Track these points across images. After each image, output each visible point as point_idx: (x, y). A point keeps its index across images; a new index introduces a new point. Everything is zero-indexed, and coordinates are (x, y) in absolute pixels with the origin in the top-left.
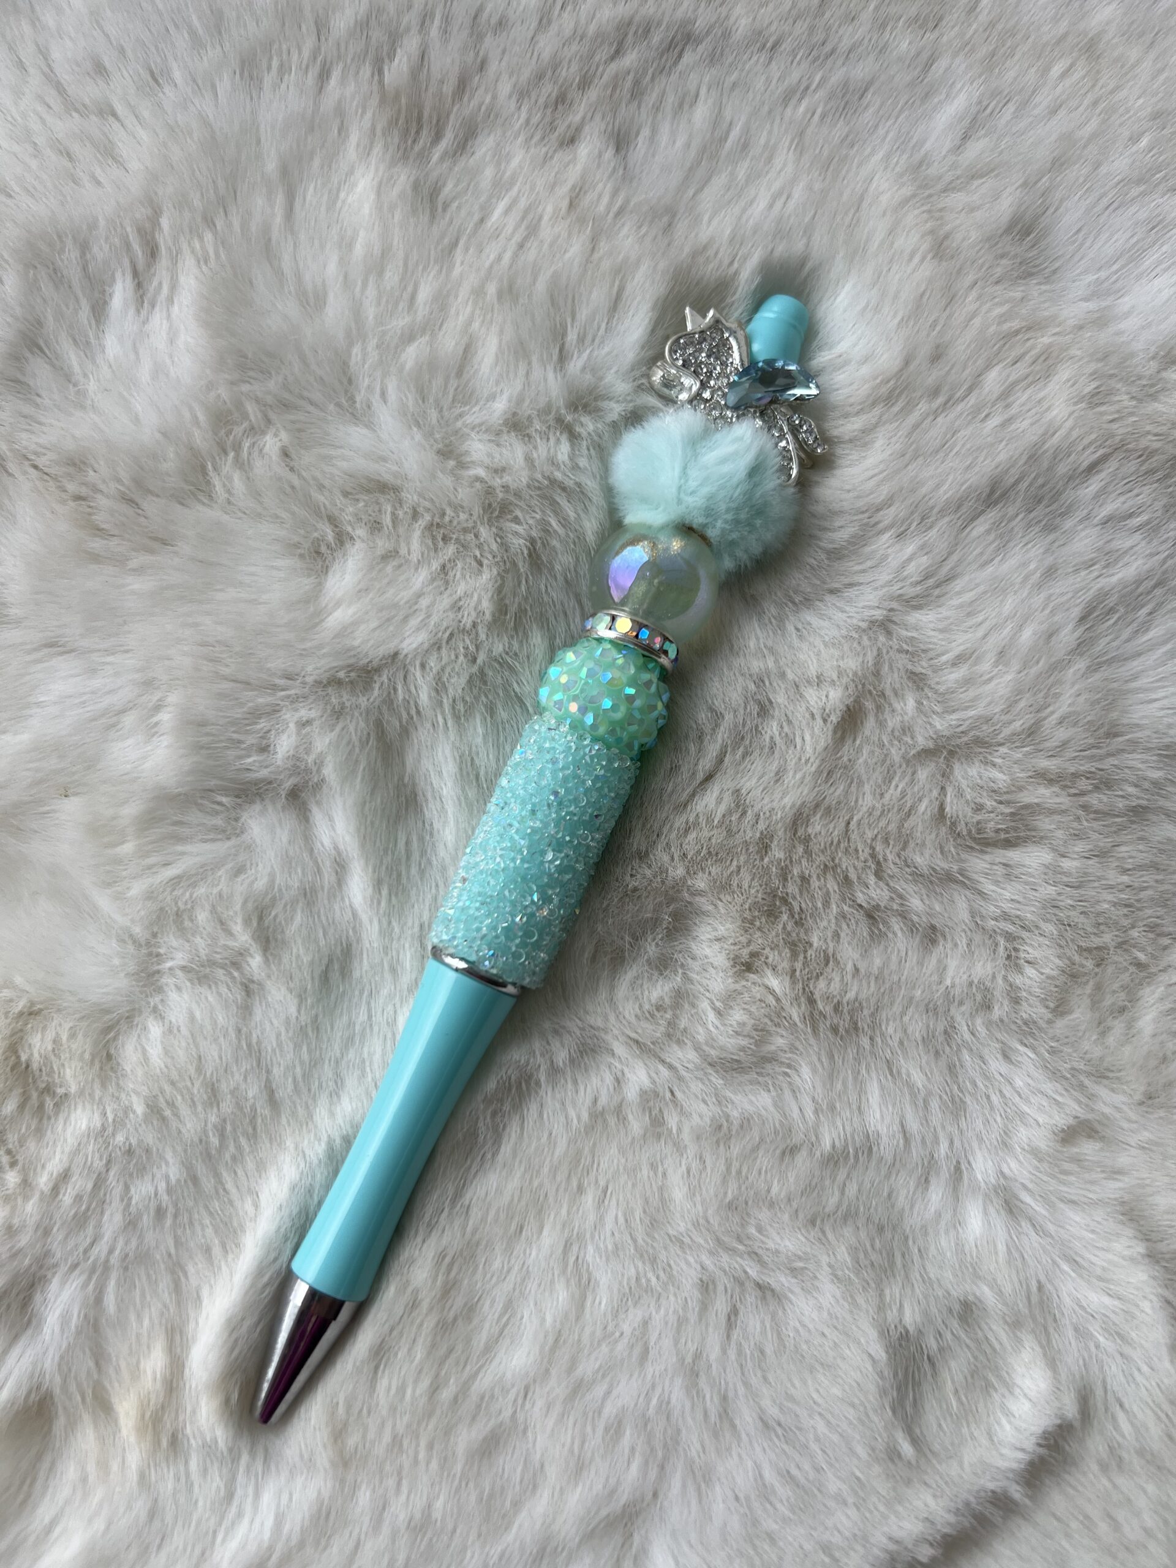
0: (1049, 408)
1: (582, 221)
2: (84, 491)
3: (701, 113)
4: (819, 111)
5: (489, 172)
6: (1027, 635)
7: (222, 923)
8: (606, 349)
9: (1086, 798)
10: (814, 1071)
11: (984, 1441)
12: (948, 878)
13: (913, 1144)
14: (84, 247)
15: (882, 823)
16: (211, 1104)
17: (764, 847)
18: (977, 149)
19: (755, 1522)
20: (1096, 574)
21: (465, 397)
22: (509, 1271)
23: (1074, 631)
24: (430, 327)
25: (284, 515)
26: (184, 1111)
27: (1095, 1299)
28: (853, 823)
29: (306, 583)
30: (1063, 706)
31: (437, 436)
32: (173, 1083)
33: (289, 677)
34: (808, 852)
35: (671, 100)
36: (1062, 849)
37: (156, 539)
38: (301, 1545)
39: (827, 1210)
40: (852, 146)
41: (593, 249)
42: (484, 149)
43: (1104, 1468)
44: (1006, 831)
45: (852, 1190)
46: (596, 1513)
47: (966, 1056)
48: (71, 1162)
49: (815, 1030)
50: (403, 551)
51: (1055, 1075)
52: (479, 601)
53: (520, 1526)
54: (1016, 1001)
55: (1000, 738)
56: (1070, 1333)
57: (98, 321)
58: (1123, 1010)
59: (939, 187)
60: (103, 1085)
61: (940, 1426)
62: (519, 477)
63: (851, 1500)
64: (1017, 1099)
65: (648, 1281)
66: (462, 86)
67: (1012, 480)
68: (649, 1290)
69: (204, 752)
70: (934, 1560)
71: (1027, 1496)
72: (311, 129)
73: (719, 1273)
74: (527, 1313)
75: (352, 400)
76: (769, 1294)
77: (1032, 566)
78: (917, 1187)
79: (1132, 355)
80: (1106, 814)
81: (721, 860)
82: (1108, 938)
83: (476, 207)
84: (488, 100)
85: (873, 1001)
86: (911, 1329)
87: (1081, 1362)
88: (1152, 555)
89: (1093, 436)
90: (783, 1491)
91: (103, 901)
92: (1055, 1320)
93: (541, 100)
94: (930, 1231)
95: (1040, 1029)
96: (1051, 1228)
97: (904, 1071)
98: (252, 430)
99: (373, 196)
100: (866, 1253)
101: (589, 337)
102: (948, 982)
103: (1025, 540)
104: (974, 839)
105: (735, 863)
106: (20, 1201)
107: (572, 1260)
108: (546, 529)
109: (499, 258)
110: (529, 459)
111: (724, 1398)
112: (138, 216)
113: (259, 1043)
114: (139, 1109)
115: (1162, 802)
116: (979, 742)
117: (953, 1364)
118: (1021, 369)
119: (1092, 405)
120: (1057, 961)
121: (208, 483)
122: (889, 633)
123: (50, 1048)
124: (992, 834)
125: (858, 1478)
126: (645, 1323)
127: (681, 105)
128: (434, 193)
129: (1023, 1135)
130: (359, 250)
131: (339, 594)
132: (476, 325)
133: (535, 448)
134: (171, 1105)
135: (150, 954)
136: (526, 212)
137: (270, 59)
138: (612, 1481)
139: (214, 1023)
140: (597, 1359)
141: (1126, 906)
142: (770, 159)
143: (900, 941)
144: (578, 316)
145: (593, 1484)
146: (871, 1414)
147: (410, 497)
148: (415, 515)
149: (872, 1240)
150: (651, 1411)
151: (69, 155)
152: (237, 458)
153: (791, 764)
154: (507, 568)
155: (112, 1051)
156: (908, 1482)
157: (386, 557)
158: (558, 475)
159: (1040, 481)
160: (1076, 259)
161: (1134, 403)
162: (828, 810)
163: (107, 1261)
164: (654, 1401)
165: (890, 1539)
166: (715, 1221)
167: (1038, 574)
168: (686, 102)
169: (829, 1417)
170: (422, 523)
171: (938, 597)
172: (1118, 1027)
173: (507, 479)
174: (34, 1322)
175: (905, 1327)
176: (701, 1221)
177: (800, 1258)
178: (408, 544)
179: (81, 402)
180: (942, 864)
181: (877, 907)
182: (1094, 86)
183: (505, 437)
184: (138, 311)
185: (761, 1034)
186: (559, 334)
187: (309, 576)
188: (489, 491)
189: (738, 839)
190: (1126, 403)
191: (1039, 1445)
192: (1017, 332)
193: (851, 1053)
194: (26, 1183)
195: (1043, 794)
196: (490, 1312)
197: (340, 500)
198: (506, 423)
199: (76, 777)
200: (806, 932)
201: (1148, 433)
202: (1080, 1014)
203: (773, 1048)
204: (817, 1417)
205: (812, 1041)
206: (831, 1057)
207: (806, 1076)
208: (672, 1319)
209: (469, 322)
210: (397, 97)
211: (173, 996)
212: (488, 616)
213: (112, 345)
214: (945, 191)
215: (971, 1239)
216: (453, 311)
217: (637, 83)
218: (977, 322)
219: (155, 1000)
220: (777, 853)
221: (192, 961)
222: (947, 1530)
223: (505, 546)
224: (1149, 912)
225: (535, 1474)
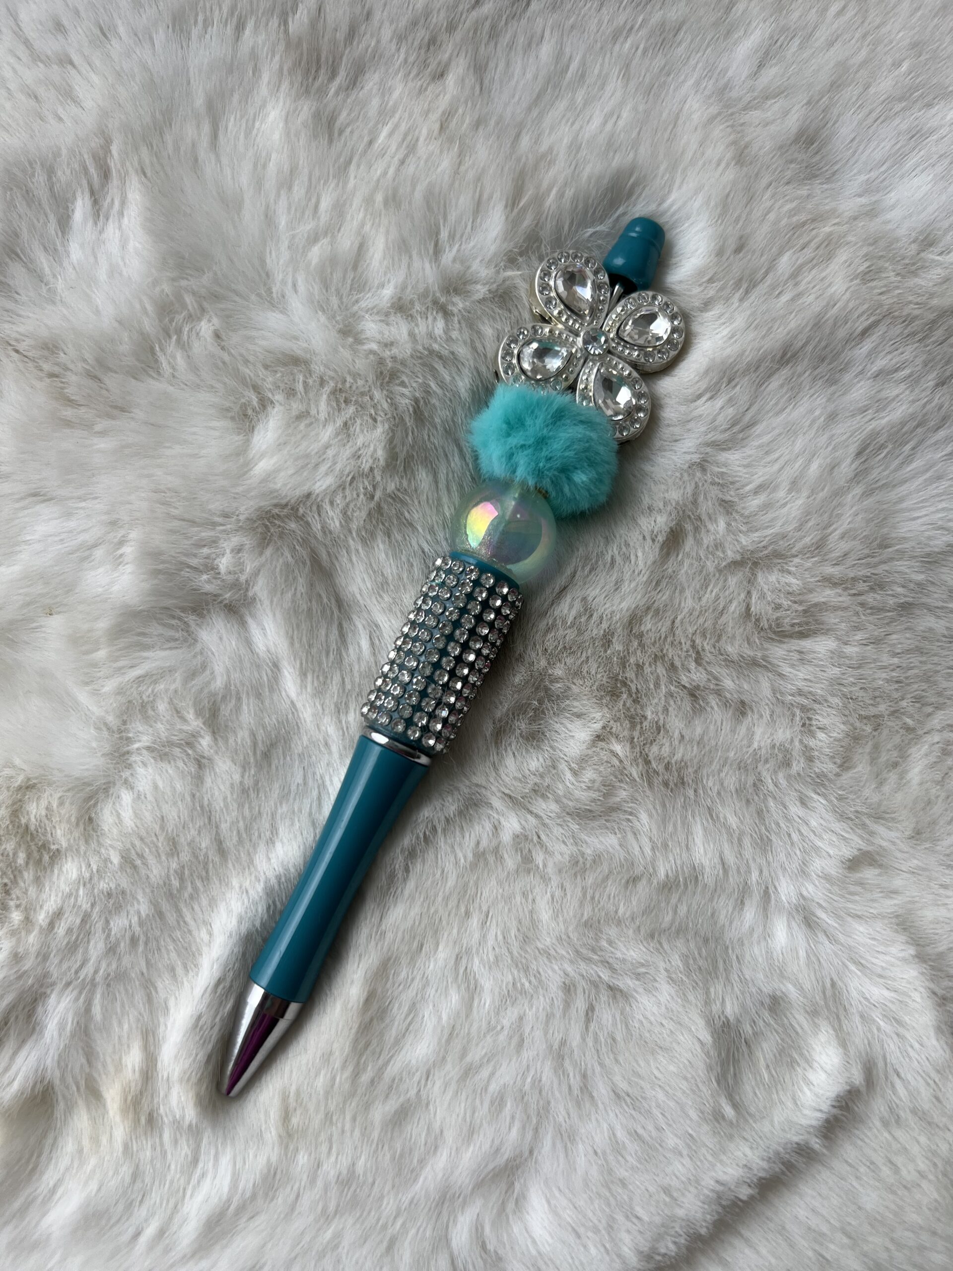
0: (829, 285)
1: (451, 140)
2: (56, 369)
3: (546, 50)
4: (642, 46)
5: (375, 102)
6: (814, 468)
7: (178, 712)
8: (472, 244)
9: (863, 597)
10: (650, 816)
11: (790, 1104)
12: (754, 663)
13: (730, 873)
14: (50, 172)
15: (701, 621)
16: (172, 855)
17: (607, 640)
18: (771, 74)
19: (610, 1172)
20: (869, 417)
21: (360, 286)
22: (413, 980)
23: (852, 462)
24: (331, 230)
25: (218, 386)
26: (151, 860)
27: (877, 993)
28: (678, 621)
29: (238, 439)
30: (843, 524)
31: (338, 318)
32: (142, 839)
33: (226, 516)
34: (642, 645)
35: (521, 40)
36: (846, 639)
37: (116, 407)
38: (254, 1197)
39: (663, 926)
40: (669, 75)
41: (460, 164)
42: (371, 84)
43: (886, 1124)
44: (799, 625)
45: (683, 910)
46: (486, 1166)
47: (771, 803)
48: (64, 902)
49: (650, 785)
50: (313, 412)
51: (843, 817)
52: (375, 451)
53: (426, 1178)
54: (810, 759)
55: (794, 551)
56: (857, 1019)
57: (63, 233)
58: (895, 765)
59: (740, 106)
60: (87, 842)
61: (755, 1094)
62: (404, 350)
63: (685, 1152)
64: (812, 837)
65: (523, 985)
66: (352, 33)
67: (800, 344)
68: (523, 992)
69: (160, 577)
70: (752, 1197)
71: (825, 1147)
72: (230, 71)
73: (577, 977)
74: (427, 1012)
75: (269, 291)
76: (618, 996)
77: (817, 413)
78: (734, 909)
79: (897, 240)
80: (880, 610)
81: (574, 653)
82: (882, 708)
83: (366, 131)
84: (373, 44)
85: (695, 761)
86: (731, 1019)
87: (866, 1042)
88: (914, 401)
89: (865, 306)
90: (632, 1147)
91: (83, 697)
92: (845, 1010)
93: (416, 43)
94: (746, 942)
95: (829, 780)
96: (841, 937)
97: (721, 816)
98: (190, 318)
99: (281, 125)
100: (695, 959)
101: (458, 236)
102: (756, 745)
103: (812, 391)
104: (775, 633)
105: (584, 655)
106: (23, 933)
107: (461, 971)
108: (428, 392)
109: (385, 173)
110: (411, 334)
111: (584, 1076)
112: (93, 145)
113: (209, 805)
114: (116, 859)
115: (925, 600)
116: (777, 555)
117: (765, 1045)
118: (808, 253)
119: (864, 281)
120: (842, 726)
121: (156, 361)
122: (704, 470)
123: (44, 813)
124: (788, 628)
125: (690, 1135)
126: (521, 1018)
127: (529, 45)
128: (331, 121)
129: (818, 865)
130: (272, 167)
131: (264, 447)
132: (367, 227)
133: (417, 325)
134: (141, 856)
135: (121, 738)
136: (406, 135)
137: (197, 15)
138: (497, 1142)
139: (174, 789)
140: (483, 1047)
141: (897, 682)
142: (602, 87)
143: (717, 714)
144: (449, 217)
145: (483, 1143)
146: (700, 1085)
147: (318, 369)
148: (322, 382)
149: (699, 950)
150: (527, 1087)
151: (36, 97)
152: (178, 341)
153: (627, 576)
154: (397, 423)
155: (93, 815)
156: (731, 1137)
157: (300, 417)
158: (436, 347)
159: (823, 344)
160: (851, 162)
161: (899, 278)
162: (657, 611)
163: (93, 979)
164: (529, 1080)
165: (717, 1182)
166: (574, 936)
167: (822, 419)
168: (533, 42)
169: (667, 1088)
170: (327, 389)
171: (743, 439)
172: (893, 777)
173: (395, 351)
174: (38, 1029)
175: (726, 1017)
176: (564, 937)
177: (643, 965)
178: (317, 406)
179: (52, 298)
180: (748, 652)
181: (698, 687)
182: (863, 22)
183: (392, 318)
184: (96, 223)
185: (608, 790)
186: (434, 233)
187: (239, 434)
188: (381, 361)
189: (586, 636)
190: (893, 279)
191: (834, 1106)
192: (804, 224)
193: (680, 801)
194: (28, 921)
195: (827, 595)
196: (398, 1012)
197: (262, 372)
198: (393, 306)
199: (58, 599)
200: (642, 708)
201: (910, 302)
202: (862, 768)
203: (618, 799)
204: (658, 1089)
205: (648, 793)
206: (664, 806)
207: (645, 820)
208: (542, 1016)
209: (362, 225)
210: (299, 44)
211: (140, 770)
212: (382, 462)
213: (76, 252)
214: (745, 109)
215: (778, 948)
216: (349, 217)
217: (493, 27)
218: (772, 216)
219: (126, 774)
220: (617, 646)
221: (154, 742)
222: (762, 1174)
223: (394, 405)
224: (915, 686)
225: (436, 1139)
